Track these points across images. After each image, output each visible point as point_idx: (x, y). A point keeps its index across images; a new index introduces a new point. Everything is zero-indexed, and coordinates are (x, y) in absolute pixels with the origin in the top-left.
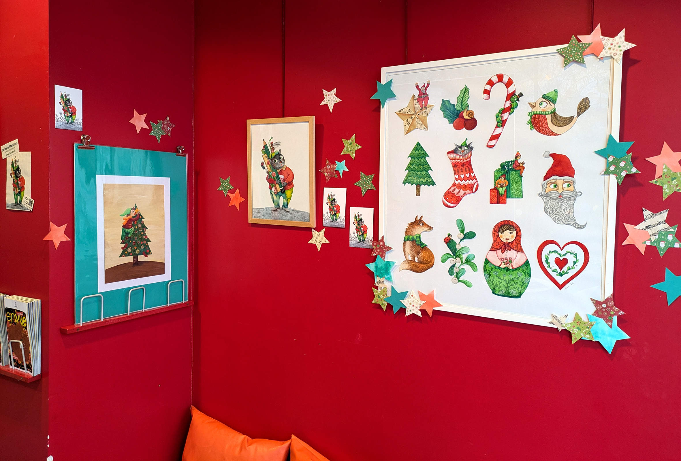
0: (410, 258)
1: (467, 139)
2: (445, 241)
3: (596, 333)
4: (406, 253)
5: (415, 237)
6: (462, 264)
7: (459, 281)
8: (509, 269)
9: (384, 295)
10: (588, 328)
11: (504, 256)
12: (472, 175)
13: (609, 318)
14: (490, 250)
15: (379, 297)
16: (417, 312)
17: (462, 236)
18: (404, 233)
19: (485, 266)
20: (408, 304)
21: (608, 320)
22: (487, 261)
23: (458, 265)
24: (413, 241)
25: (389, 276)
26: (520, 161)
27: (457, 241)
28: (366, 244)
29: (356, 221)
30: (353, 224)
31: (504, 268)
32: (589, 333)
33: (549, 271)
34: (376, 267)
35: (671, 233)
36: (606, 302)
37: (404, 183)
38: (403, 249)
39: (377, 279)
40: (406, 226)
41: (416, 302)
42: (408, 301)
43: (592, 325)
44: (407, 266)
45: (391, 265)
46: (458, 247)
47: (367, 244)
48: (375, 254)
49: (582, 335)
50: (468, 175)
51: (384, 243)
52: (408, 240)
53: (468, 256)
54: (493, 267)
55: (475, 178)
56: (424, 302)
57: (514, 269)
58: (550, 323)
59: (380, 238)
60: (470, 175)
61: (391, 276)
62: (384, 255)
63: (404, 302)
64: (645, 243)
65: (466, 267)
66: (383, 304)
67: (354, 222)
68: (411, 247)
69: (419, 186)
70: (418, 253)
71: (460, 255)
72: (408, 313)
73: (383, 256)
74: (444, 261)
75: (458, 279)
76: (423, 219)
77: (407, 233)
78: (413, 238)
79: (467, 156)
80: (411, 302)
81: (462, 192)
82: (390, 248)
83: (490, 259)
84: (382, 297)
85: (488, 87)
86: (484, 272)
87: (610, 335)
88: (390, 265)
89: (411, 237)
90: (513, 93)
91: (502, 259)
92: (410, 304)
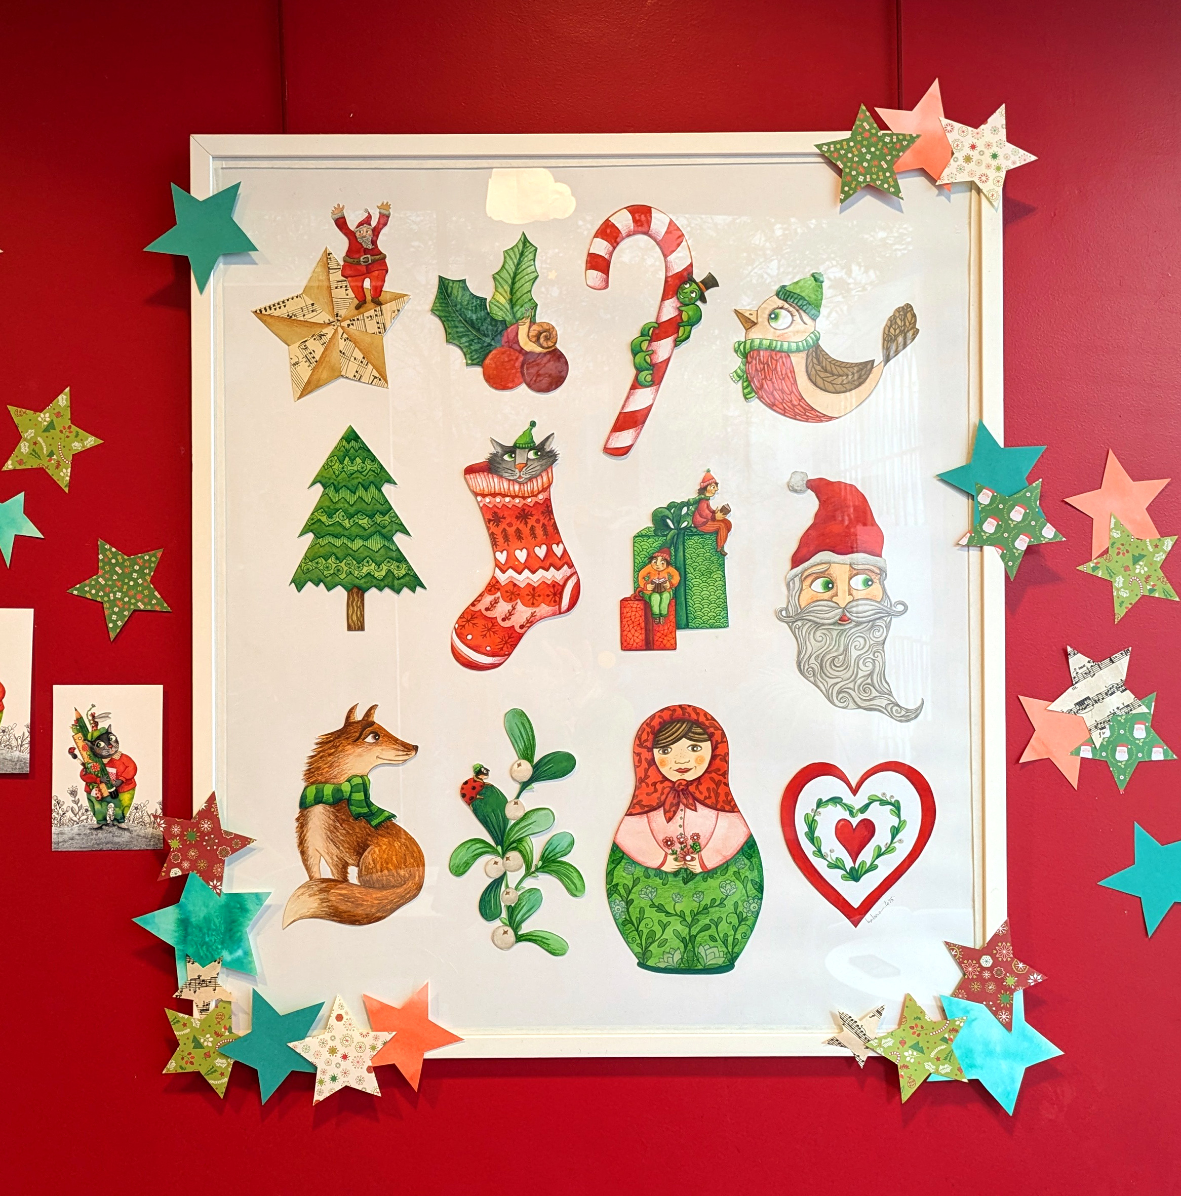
0: (326, 871)
1: (533, 424)
2: (463, 796)
3: (969, 1053)
4: (311, 852)
5: (346, 788)
6: (528, 873)
7: (519, 939)
8: (693, 875)
9: (217, 1034)
10: (945, 1040)
11: (673, 829)
12: (558, 550)
13: (1003, 999)
14: (629, 814)
15: (198, 1045)
16: (360, 1080)
17: (526, 770)
18: (301, 776)
19: (610, 874)
20: (325, 1052)
21: (1000, 1008)
22: (617, 855)
23: (513, 879)
24: (339, 803)
25: (240, 953)
26: (715, 503)
27: (509, 789)
28: (130, 832)
29: (81, 743)
30: (70, 756)
31: (676, 874)
32: (949, 1057)
33: (820, 865)
34: (184, 923)
35: (1140, 719)
36: (990, 948)
37: (299, 583)
38: (295, 841)
39: (185, 972)
40: (310, 749)
41: (357, 1038)
42: (323, 1043)
43: (955, 1030)
44: (313, 903)
45: (250, 906)
46: (513, 813)
47: (135, 834)
48: (175, 872)
49: (930, 1067)
50: (541, 552)
51: (216, 821)
52: (318, 800)
53: (549, 843)
54: (639, 872)
55: (566, 560)
56: (387, 1036)
57: (708, 873)
58: (833, 1041)
59: (198, 804)
60: (550, 551)
61: (247, 953)
62: (216, 869)
63: (307, 1048)
64: (1077, 751)
65: (546, 883)
66: (213, 1070)
67: (73, 745)
68: (332, 830)
69: (357, 592)
70: (360, 850)
71: (520, 841)
72: (322, 1091)
73: (212, 875)
74: (459, 869)
75: (516, 929)
76: (377, 718)
77: (313, 774)
78: (338, 790)
79: (537, 484)
80: (337, 1043)
81: (523, 612)
82: (245, 841)
83: (628, 844)
84: (208, 1041)
85: (601, 247)
86: (609, 895)
87: (1008, 1054)
88: (244, 910)
89: (328, 790)
90: (686, 276)
91: (668, 843)
92: (333, 1051)
